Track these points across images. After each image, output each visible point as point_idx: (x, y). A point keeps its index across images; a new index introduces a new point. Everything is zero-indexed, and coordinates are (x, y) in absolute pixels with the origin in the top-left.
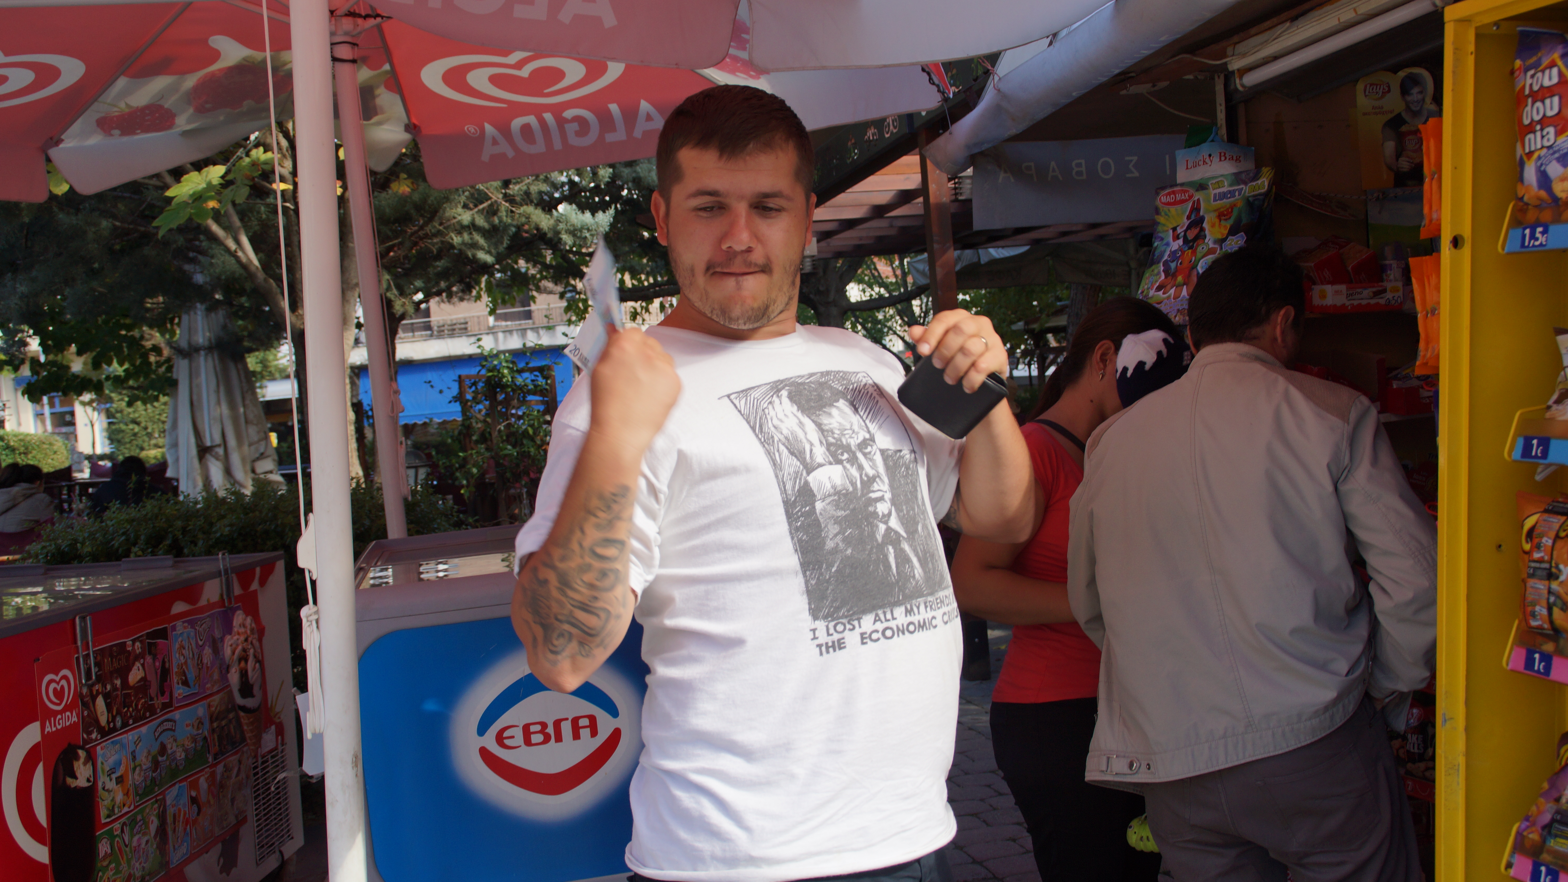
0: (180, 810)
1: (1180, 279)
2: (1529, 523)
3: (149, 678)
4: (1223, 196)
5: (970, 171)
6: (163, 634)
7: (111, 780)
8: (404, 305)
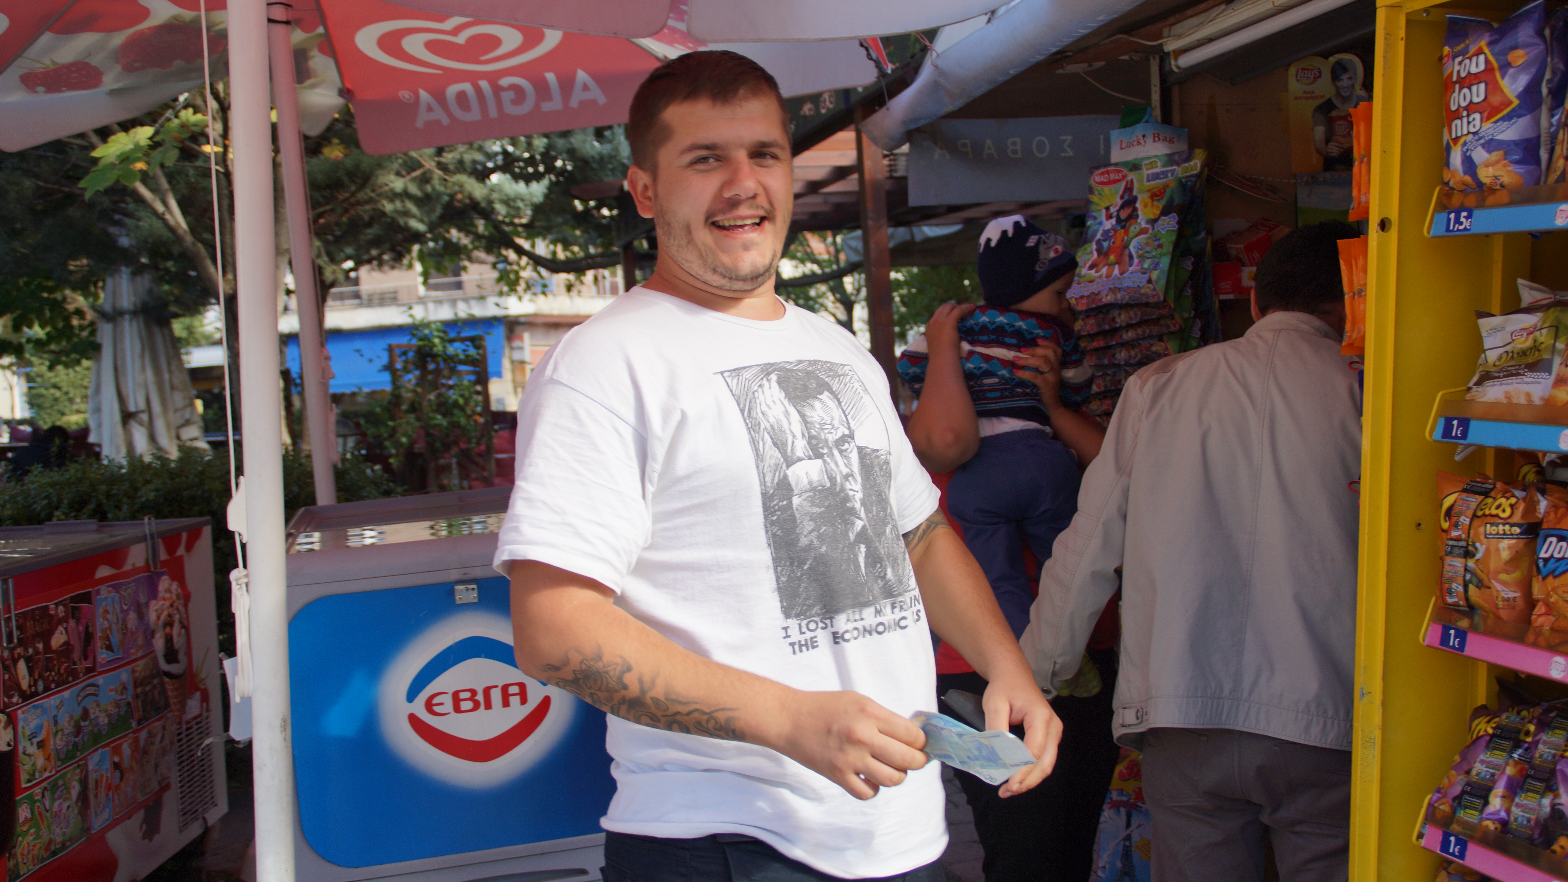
0: (102, 776)
1: (1112, 258)
2: (1448, 502)
3: (72, 642)
4: (1156, 176)
5: (905, 148)
6: (87, 598)
7: (32, 744)
8: (334, 272)
